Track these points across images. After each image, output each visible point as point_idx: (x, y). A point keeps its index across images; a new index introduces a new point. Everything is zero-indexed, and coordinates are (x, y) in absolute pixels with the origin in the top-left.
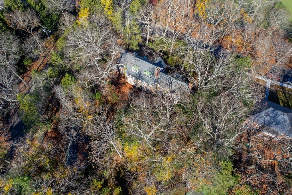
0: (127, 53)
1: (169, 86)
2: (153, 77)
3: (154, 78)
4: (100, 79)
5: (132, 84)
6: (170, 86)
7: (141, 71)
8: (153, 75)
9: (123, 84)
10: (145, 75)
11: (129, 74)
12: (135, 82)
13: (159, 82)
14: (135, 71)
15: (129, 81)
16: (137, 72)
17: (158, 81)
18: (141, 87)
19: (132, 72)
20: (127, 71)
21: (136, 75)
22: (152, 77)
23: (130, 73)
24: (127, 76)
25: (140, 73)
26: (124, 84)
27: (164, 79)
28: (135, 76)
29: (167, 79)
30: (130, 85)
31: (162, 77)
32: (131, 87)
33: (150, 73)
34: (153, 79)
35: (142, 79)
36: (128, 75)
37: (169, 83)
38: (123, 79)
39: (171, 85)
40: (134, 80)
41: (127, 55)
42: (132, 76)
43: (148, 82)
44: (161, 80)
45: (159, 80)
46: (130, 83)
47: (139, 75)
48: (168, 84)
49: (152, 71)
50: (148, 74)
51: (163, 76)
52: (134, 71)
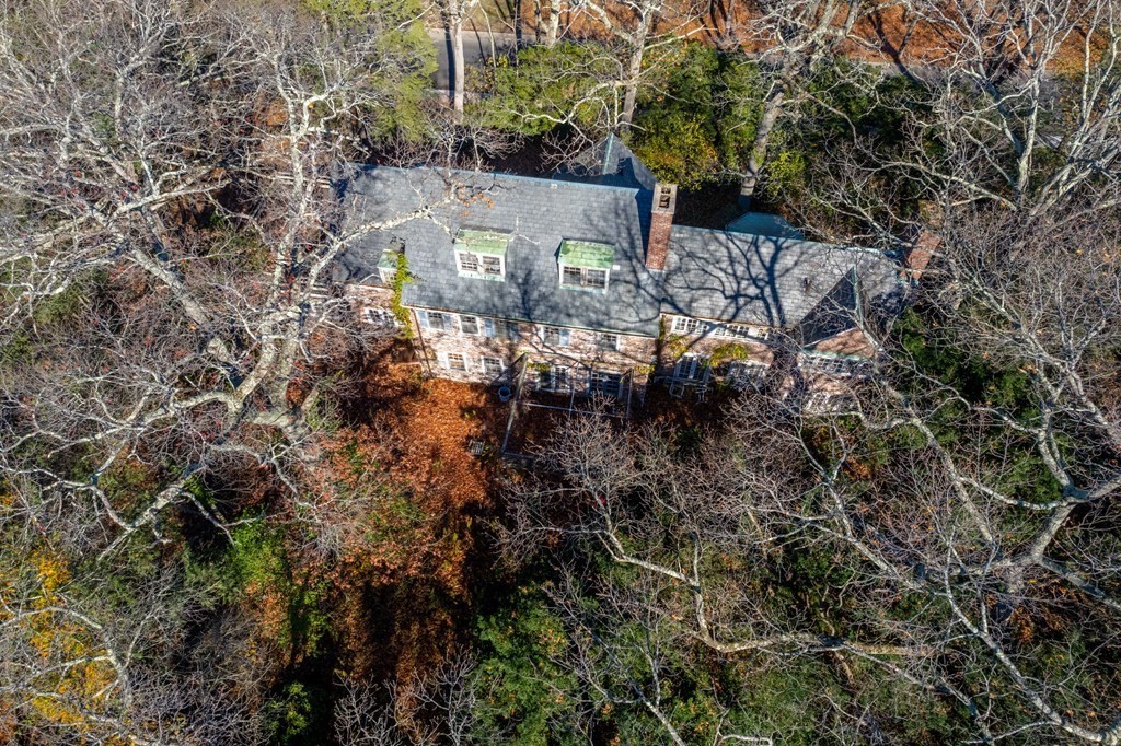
0: (375, 172)
1: (760, 304)
2: (634, 272)
3: (643, 276)
4: (234, 405)
5: (474, 379)
6: (770, 300)
7: (526, 259)
8: (630, 259)
9: (405, 394)
10: (574, 274)
11: (439, 308)
12: (496, 351)
13: (682, 296)
14: (480, 275)
15: (443, 366)
16: (501, 278)
17: (670, 290)
18: (545, 376)
19: (461, 285)
20: (422, 288)
21: (502, 297)
22: (630, 277)
23: (448, 294)
24: (429, 332)
25: (529, 273)
26: (413, 391)
27: (710, 268)
28: (489, 312)
29: (732, 261)
30: (457, 386)
31: (691, 255)
32: (469, 397)
33: (604, 248)
34: (638, 286)
35: (553, 308)
36: (437, 320)
37: (754, 281)
38: (394, 362)
39: (774, 290)
40: (487, 344)
41: (379, 185)
42: (469, 312)
43: (601, 317)
44: (691, 275)
45: (677, 288)
46: (457, 377)
47: (525, 294)
48: (752, 291)
49: (612, 232)
50: (587, 259)
51: (694, 246)
52: (475, 275)
